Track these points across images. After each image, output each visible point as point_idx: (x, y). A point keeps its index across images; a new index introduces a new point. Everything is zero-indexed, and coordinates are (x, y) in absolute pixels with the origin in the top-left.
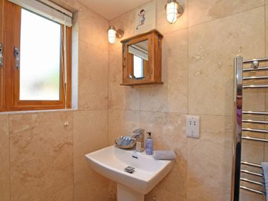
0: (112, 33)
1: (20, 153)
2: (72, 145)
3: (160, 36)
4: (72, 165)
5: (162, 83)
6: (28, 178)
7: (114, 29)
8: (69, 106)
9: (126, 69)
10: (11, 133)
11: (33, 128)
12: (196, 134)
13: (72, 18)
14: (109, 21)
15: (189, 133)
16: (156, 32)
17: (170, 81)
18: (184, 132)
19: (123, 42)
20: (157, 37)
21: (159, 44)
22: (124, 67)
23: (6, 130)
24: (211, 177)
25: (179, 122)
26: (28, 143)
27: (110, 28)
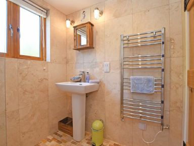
0: (68, 22)
1: (23, 79)
2: (47, 80)
3: (92, 25)
4: (48, 91)
5: (94, 48)
6: (27, 93)
7: (69, 20)
8: (45, 60)
9: (76, 41)
10: (18, 68)
11: (29, 68)
12: (108, 70)
13: (46, 13)
14: (66, 16)
15: (105, 71)
16: (90, 23)
17: (97, 47)
18: (103, 70)
19: (74, 27)
20: (90, 25)
21: (92, 29)
22: (75, 40)
23: (16, 67)
24: (115, 89)
25: (101, 66)
26: (26, 75)
27: (67, 20)
